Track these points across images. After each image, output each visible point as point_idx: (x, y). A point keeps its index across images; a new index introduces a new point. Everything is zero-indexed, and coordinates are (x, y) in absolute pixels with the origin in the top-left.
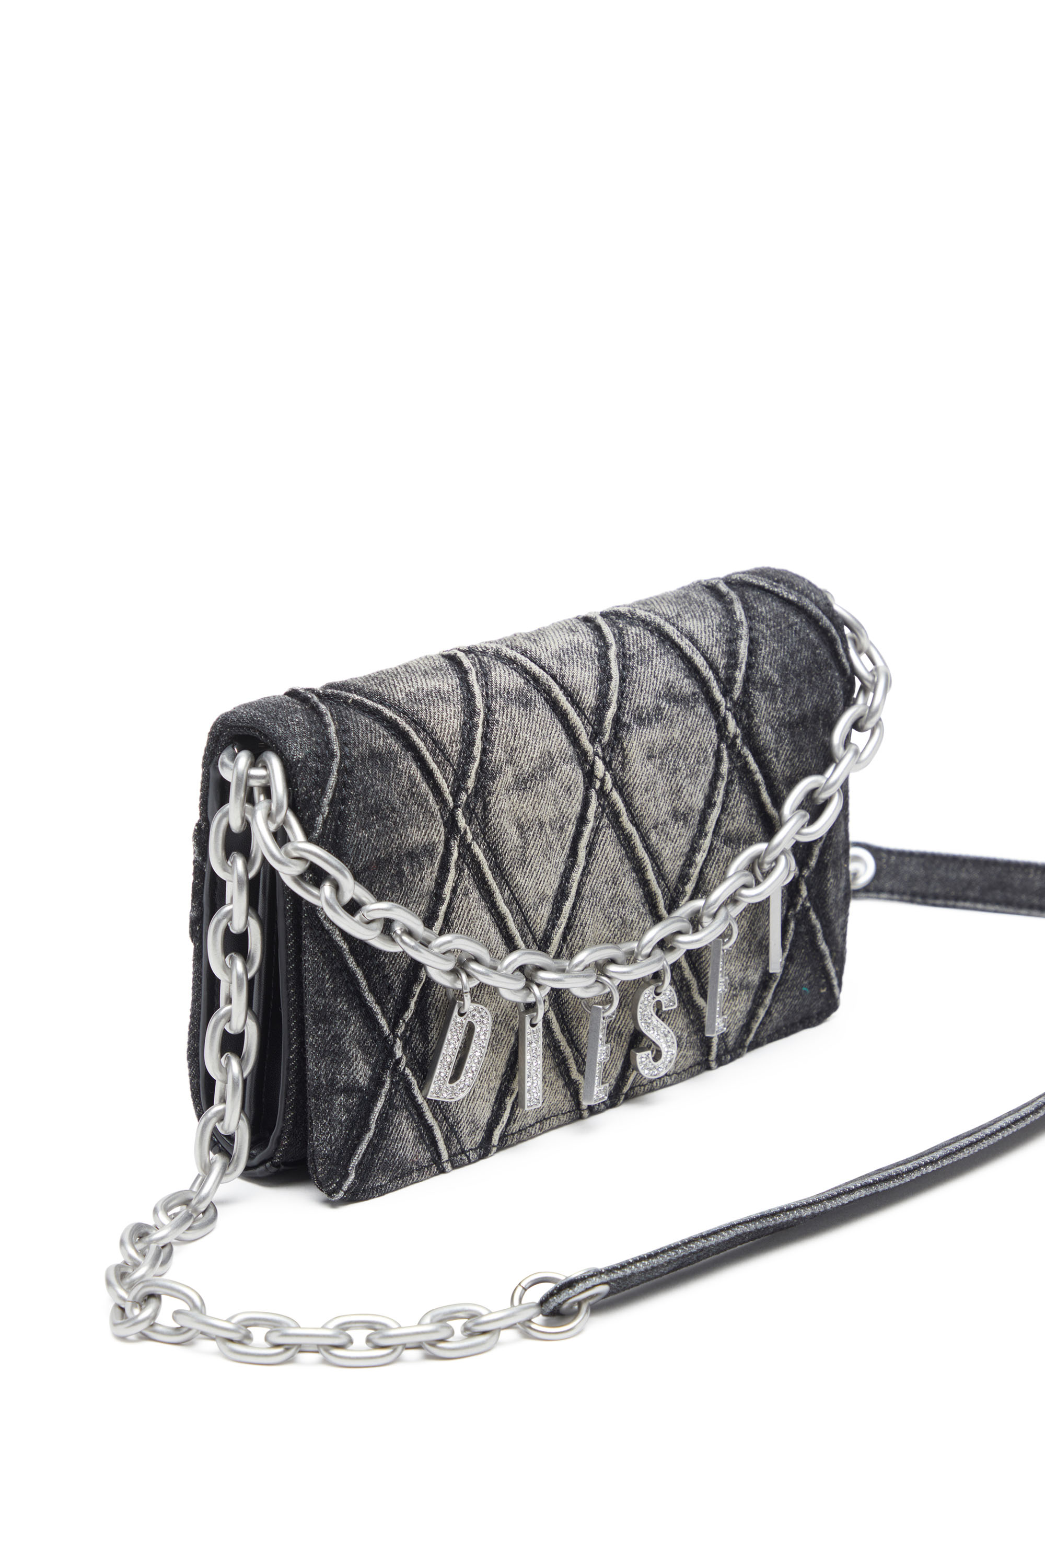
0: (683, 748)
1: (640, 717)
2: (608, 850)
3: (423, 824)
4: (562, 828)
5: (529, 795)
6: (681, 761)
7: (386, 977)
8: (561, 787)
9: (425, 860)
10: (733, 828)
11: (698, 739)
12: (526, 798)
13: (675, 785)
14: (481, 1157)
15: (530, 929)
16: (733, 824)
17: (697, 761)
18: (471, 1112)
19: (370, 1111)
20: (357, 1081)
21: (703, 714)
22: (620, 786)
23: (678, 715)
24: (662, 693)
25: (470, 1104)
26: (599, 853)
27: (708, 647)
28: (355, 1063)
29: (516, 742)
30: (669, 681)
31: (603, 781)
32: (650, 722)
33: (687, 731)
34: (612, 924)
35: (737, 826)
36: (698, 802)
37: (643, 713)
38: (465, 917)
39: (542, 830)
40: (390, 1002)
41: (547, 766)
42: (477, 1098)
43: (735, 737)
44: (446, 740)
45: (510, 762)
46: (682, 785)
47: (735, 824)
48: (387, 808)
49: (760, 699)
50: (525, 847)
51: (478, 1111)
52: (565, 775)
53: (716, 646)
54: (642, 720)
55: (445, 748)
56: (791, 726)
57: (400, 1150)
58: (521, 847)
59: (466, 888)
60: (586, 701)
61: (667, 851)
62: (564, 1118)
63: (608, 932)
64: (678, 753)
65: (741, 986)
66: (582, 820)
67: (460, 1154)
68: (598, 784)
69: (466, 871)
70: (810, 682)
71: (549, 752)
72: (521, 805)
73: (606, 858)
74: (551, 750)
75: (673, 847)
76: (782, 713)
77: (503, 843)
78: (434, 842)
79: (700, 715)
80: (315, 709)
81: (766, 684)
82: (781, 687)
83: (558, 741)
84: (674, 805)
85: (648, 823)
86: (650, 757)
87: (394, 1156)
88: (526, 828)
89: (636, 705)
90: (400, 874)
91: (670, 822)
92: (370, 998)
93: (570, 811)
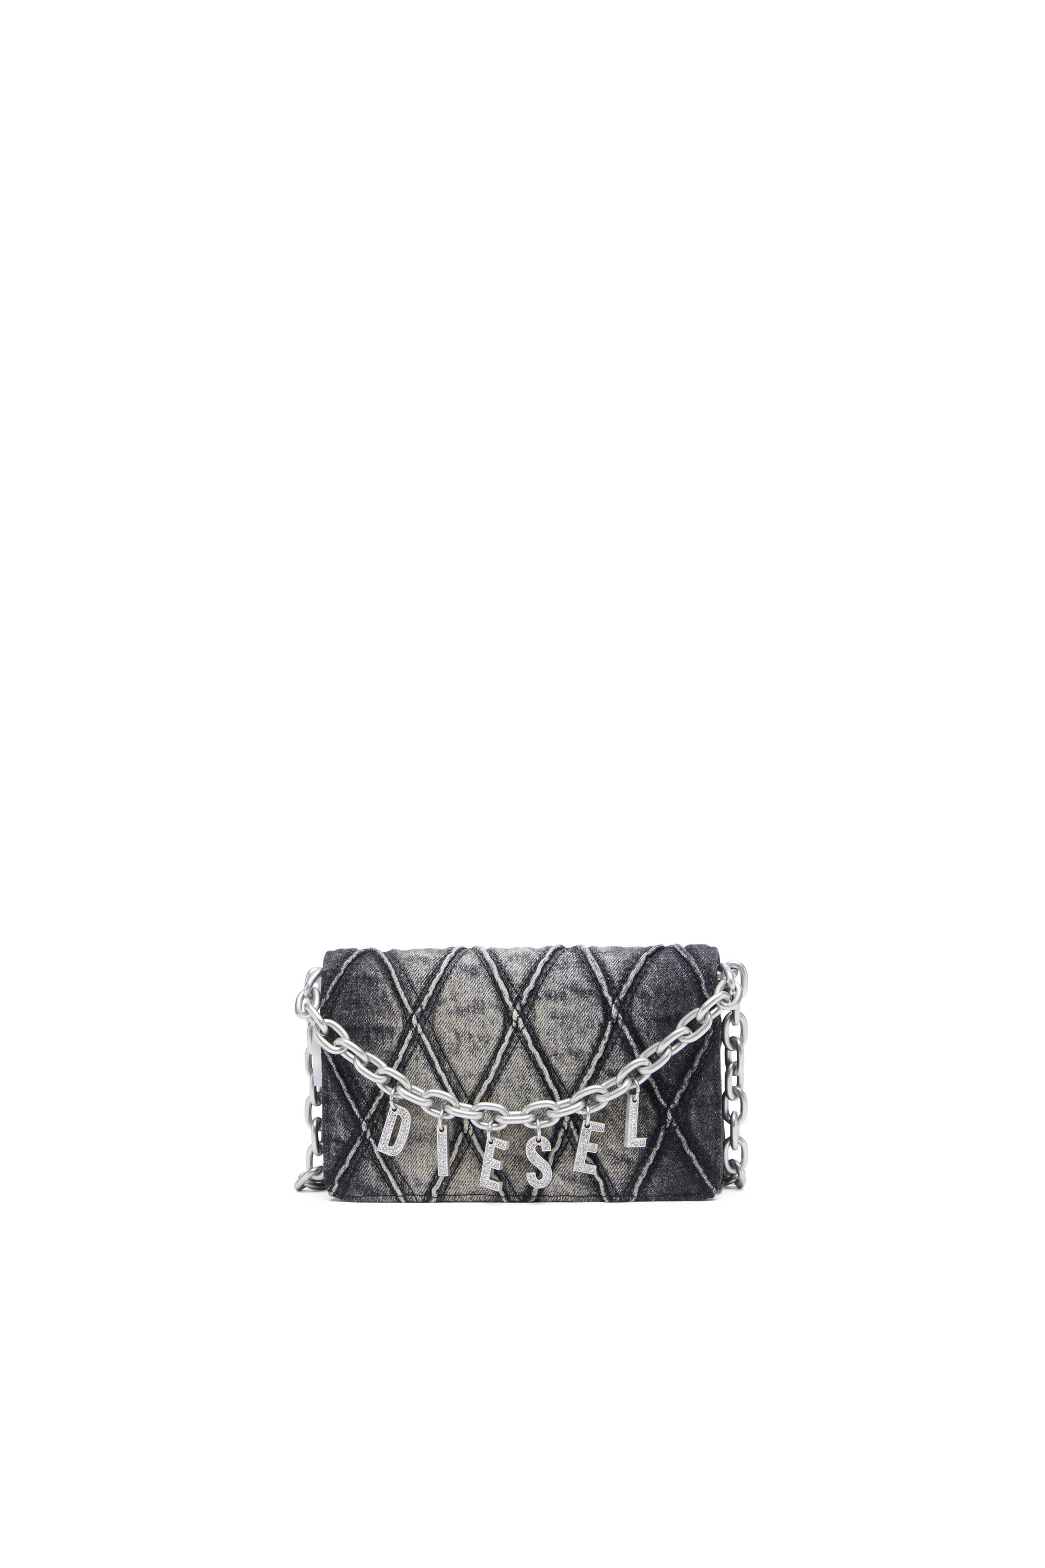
0: (577, 1017)
1: (550, 995)
2: (519, 1060)
3: (387, 1016)
4: (487, 1042)
5: (463, 1019)
6: (575, 1023)
7: (360, 1088)
8: (489, 1020)
9: (387, 1035)
10: (613, 1068)
11: (587, 1014)
12: (461, 1020)
13: (569, 1036)
14: (424, 1201)
15: (462, 1089)
16: (613, 1066)
17: (587, 1026)
18: (414, 1173)
19: (347, 1154)
20: (340, 1137)
21: (592, 1001)
22: (530, 1028)
23: (575, 999)
24: (569, 986)
25: (413, 1169)
26: (513, 1060)
27: (611, 970)
28: (339, 1127)
29: (459, 990)
30: (574, 980)
31: (517, 1022)
32: (556, 999)
33: (580, 1008)
34: (520, 1100)
35: (616, 1068)
36: (587, 1047)
37: (552, 993)
38: (414, 1070)
39: (471, 1039)
40: (362, 1102)
41: (478, 1007)
42: (418, 1167)
43: (618, 1019)
44: (415, 981)
45: (454, 999)
46: (573, 1036)
47: (615, 1066)
48: (363, 1003)
49: (637, 1002)
50: (459, 1045)
51: (419, 1174)
52: (491, 1014)
53: (616, 970)
54: (549, 997)
55: (413, 984)
56: (658, 1020)
57: (366, 1180)
58: (456, 1044)
59: (417, 1056)
60: (515, 980)
61: (563, 1070)
62: (488, 1198)
63: (517, 1104)
64: (574, 1019)
65: (622, 1159)
66: (501, 1040)
67: (412, 1195)
68: (514, 1024)
69: (418, 1048)
70: (676, 1000)
71: (482, 1000)
72: (458, 1022)
73: (518, 1064)
74: (484, 1000)
75: (567, 1069)
76: (652, 1012)
77: (443, 1039)
78: (393, 1027)
79: (591, 1002)
80: (382, 960)
81: (644, 995)
82: (654, 998)
83: (488, 995)
84: (569, 1046)
85: (549, 1052)
86: (553, 1017)
87: (363, 1182)
88: (461, 1035)
89: (548, 989)
90: (368, 1037)
91: (566, 1054)
92: (348, 1096)
93: (492, 1033)
